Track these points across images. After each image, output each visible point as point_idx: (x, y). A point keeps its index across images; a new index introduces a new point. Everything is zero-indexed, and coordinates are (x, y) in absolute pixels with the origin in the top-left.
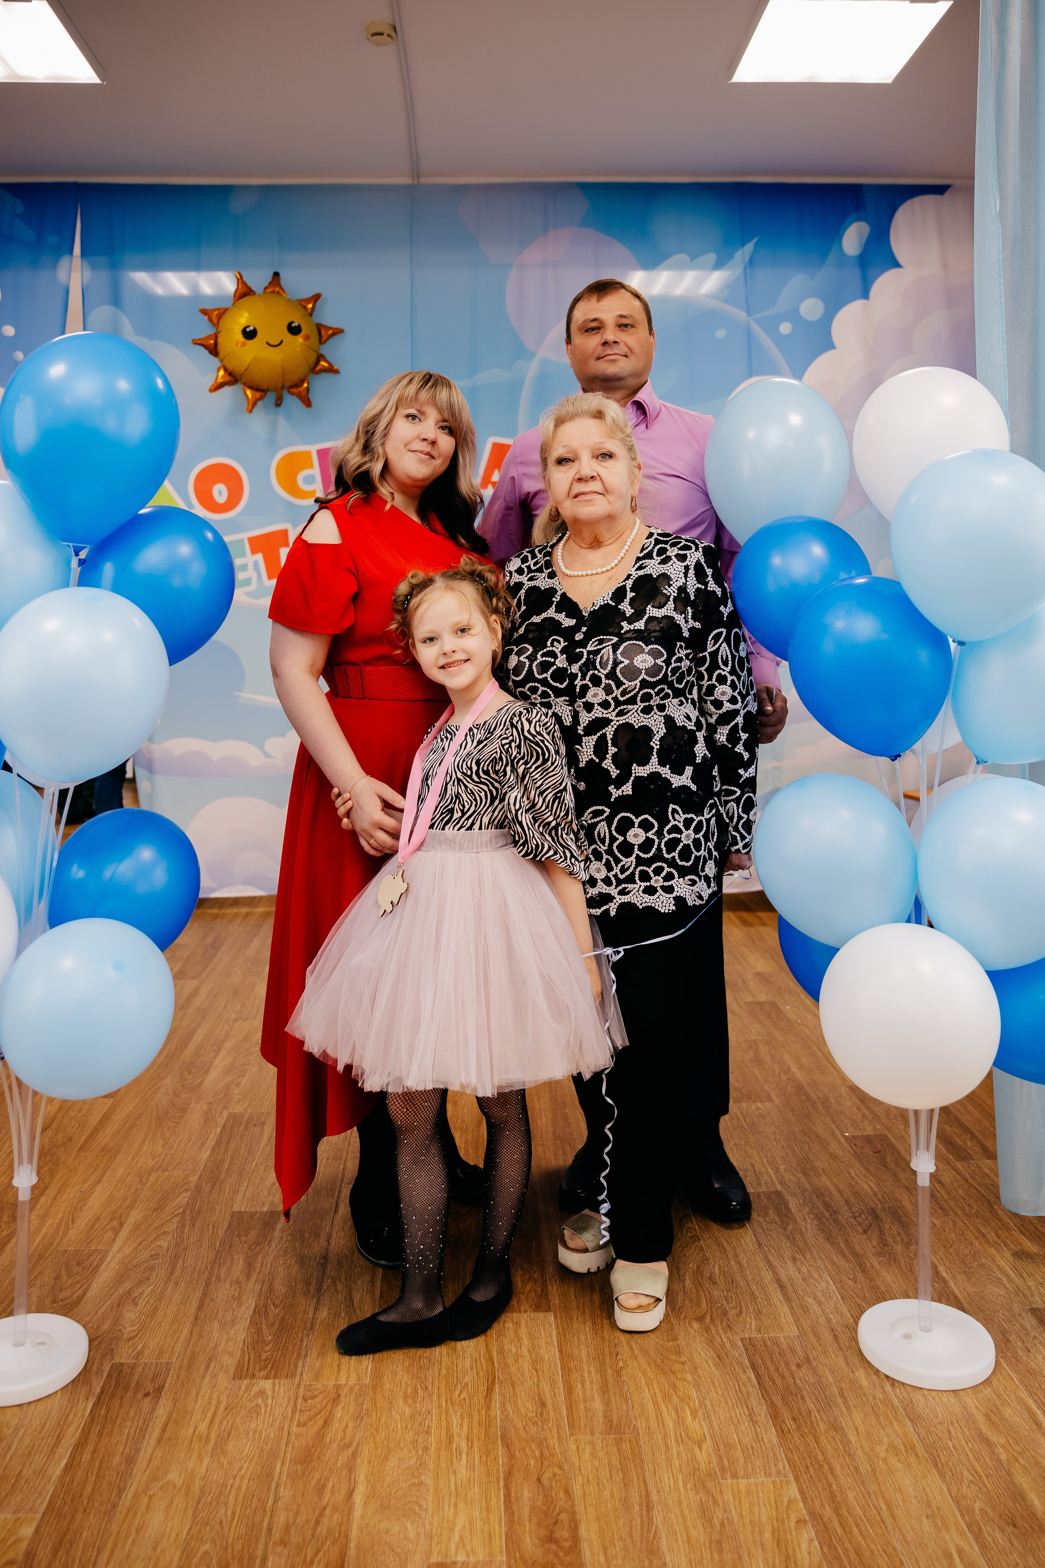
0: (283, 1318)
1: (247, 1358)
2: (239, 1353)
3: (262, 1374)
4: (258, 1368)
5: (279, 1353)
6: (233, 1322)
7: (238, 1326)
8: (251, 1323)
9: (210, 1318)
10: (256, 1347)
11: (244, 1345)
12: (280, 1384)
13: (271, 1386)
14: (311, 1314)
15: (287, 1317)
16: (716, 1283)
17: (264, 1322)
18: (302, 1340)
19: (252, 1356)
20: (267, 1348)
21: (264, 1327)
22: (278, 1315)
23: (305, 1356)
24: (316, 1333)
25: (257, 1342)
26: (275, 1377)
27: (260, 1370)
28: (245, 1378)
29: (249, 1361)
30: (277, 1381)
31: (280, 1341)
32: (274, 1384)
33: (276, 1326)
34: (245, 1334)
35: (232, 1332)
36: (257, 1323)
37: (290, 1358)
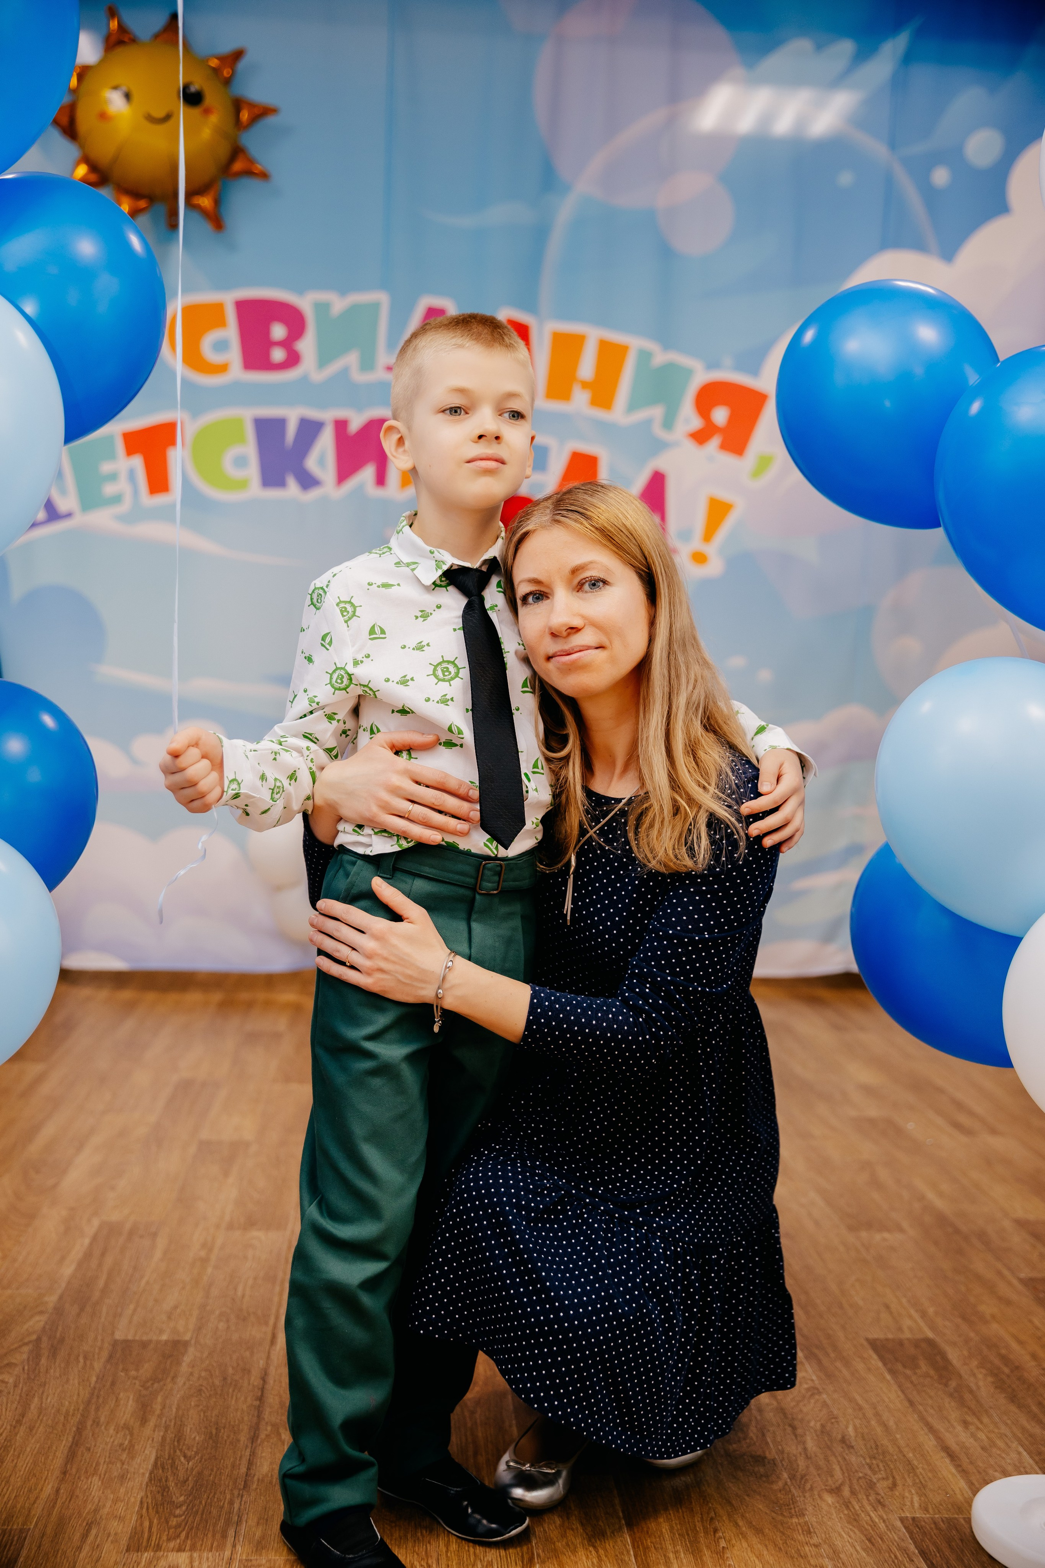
0: (200, 1474)
1: (146, 1524)
2: (134, 1518)
3: (172, 1545)
4: (165, 1538)
5: (198, 1518)
6: (122, 1478)
7: (130, 1484)
8: (150, 1480)
9: (86, 1472)
10: (161, 1510)
11: (141, 1507)
12: (200, 1558)
13: (187, 1561)
14: (243, 1470)
15: (206, 1472)
16: (852, 1447)
17: (171, 1478)
18: (231, 1503)
19: (155, 1521)
20: (178, 1512)
21: (171, 1484)
22: (192, 1469)
23: (238, 1523)
24: (253, 1494)
25: (163, 1504)
26: (193, 1548)
27: (169, 1540)
28: (146, 1550)
29: (150, 1527)
30: (195, 1555)
31: (197, 1502)
32: (191, 1557)
33: (191, 1483)
34: (142, 1494)
35: (123, 1490)
36: (160, 1480)
37: (215, 1525)
